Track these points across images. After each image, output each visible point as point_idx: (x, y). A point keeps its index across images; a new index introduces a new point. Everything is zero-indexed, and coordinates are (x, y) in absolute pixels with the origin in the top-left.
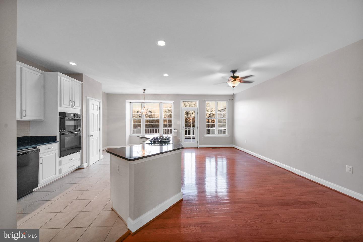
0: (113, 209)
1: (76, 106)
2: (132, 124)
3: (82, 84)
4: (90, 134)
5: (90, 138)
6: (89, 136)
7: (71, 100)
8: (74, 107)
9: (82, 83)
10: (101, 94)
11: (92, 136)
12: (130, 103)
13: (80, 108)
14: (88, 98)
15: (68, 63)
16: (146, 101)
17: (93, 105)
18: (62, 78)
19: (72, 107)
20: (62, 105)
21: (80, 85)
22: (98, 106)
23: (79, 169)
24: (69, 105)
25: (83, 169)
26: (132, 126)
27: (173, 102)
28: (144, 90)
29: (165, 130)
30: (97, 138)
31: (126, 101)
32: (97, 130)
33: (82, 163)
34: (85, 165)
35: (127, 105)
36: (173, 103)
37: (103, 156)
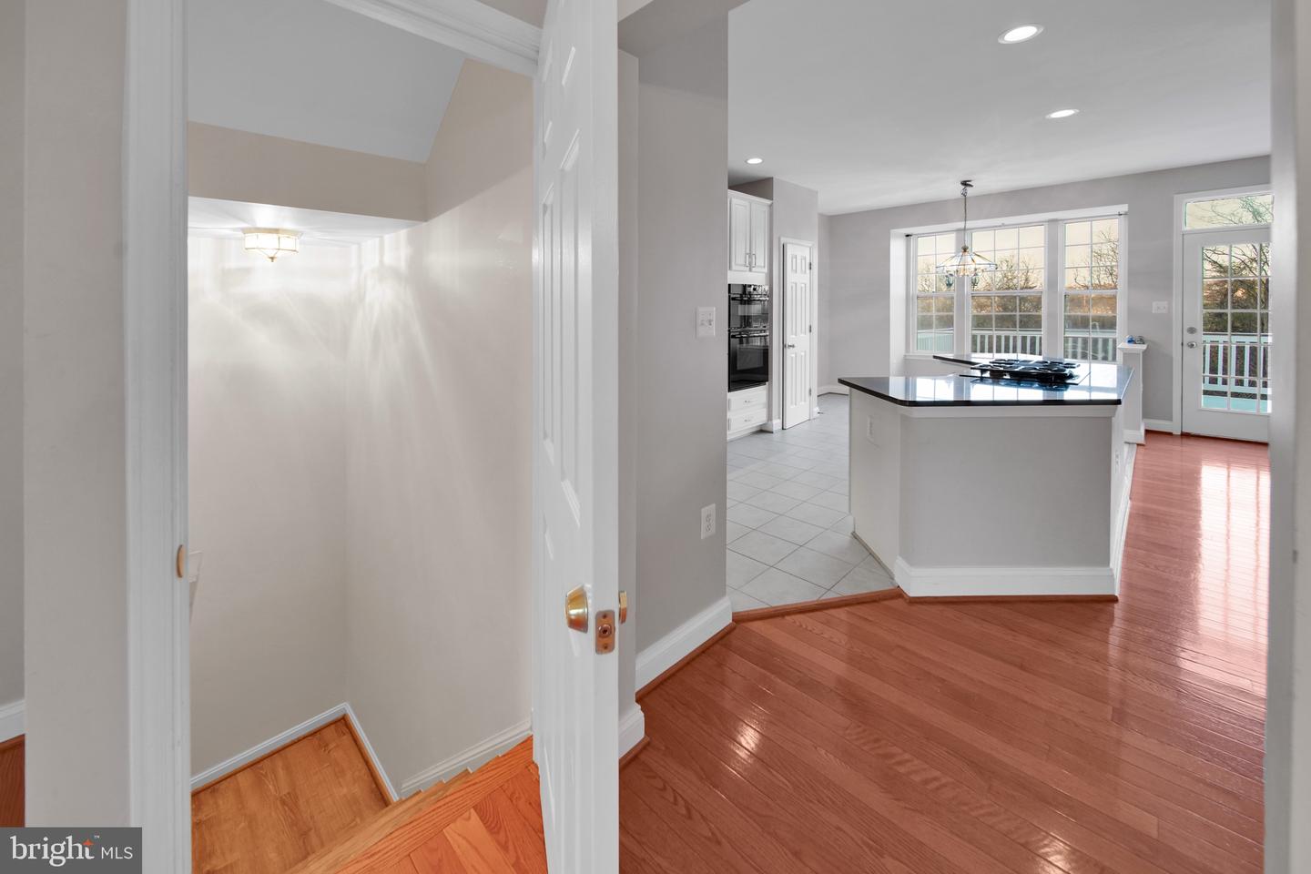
0: (855, 536)
1: (759, 266)
2: (916, 314)
3: (771, 206)
4: (789, 342)
5: (789, 352)
6: (784, 346)
7: (748, 251)
8: (753, 269)
9: (769, 202)
10: (816, 220)
11: (793, 346)
12: (907, 236)
13: (766, 270)
14: (783, 240)
15: (746, 162)
16: (970, 224)
17: (794, 260)
18: (734, 201)
19: (750, 270)
20: (734, 267)
21: (766, 209)
22: (808, 262)
23: (762, 431)
24: (745, 266)
25: (772, 432)
26: (914, 322)
27: (1124, 208)
28: (965, 184)
29: (1070, 344)
30: (803, 354)
31: (893, 231)
32: (803, 330)
33: (770, 418)
34: (776, 424)
35: (897, 248)
36: (1126, 214)
37: (817, 409)
